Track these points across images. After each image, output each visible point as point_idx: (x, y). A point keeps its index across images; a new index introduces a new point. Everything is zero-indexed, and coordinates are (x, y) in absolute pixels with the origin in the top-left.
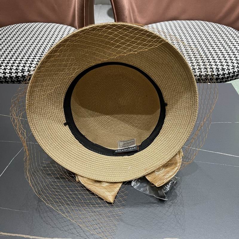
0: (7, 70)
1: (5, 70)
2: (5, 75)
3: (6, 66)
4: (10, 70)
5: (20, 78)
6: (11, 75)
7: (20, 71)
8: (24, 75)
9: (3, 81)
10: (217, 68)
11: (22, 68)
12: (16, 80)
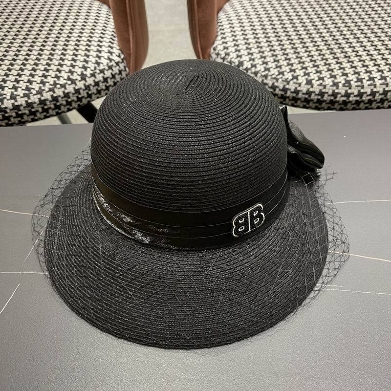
8: (3, 106)
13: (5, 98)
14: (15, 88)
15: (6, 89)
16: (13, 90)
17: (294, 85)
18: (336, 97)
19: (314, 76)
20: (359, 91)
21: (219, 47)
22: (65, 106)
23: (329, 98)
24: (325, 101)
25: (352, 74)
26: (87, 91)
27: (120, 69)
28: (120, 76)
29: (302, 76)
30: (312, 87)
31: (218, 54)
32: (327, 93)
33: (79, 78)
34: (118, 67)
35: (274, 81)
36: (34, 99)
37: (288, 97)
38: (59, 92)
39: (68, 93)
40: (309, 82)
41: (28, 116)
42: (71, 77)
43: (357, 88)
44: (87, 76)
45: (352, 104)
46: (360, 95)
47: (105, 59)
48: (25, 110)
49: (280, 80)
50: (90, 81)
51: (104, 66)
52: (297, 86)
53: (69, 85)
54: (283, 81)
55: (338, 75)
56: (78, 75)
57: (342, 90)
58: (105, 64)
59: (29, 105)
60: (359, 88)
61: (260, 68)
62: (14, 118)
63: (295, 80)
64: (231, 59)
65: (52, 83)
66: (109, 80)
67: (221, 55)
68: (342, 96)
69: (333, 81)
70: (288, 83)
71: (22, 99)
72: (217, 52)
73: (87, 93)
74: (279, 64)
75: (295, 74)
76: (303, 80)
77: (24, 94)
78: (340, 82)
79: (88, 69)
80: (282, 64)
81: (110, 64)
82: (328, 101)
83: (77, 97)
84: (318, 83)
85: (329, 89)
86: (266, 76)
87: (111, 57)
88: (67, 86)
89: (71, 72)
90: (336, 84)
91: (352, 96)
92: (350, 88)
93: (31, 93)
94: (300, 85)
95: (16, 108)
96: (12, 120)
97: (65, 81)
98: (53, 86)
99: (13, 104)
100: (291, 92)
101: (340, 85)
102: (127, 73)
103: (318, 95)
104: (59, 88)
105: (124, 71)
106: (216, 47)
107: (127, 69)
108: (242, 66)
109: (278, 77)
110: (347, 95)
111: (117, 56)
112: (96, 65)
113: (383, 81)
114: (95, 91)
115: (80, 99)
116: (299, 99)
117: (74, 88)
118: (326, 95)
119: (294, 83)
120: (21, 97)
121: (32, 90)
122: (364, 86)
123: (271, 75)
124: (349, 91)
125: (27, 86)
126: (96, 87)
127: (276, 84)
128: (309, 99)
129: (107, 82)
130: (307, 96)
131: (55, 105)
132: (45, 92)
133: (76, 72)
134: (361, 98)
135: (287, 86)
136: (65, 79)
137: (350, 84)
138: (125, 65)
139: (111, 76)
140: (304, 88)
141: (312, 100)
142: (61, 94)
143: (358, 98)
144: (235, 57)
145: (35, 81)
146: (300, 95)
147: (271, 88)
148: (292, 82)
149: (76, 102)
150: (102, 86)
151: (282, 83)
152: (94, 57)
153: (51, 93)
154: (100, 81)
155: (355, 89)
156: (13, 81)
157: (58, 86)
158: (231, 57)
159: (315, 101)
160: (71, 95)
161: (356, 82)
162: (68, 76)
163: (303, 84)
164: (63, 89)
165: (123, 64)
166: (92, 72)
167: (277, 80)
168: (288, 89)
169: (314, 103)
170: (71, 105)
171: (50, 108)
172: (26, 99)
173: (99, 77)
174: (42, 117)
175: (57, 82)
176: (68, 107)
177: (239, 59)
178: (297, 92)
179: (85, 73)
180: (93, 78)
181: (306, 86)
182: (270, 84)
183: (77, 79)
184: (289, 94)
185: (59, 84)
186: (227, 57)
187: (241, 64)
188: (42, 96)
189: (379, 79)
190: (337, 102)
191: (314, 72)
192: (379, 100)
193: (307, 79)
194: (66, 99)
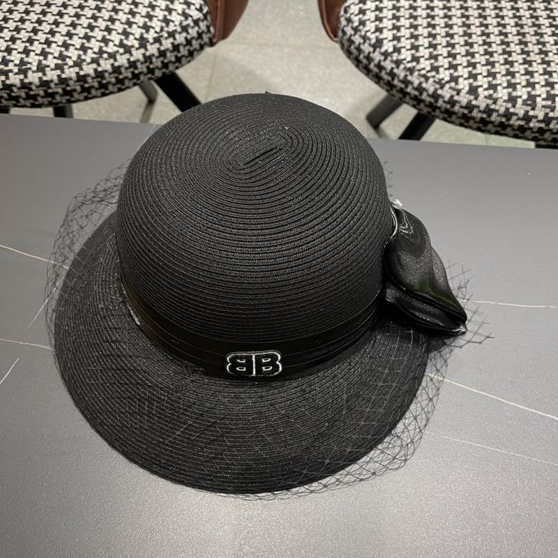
5: (15, 89)
7: (16, 70)
8: (26, 81)
11: (19, 56)
12: (5, 95)
13: (30, 69)
14: (44, 54)
15: (32, 54)
16: (41, 58)
17: (450, 90)
18: (509, 120)
19: (482, 81)
20: (547, 114)
21: (352, 7)
22: (114, 85)
23: (499, 119)
24: (492, 122)
25: (542, 86)
26: (147, 64)
27: (200, 31)
28: (200, 41)
29: (465, 79)
30: (476, 98)
31: (349, 20)
32: (498, 111)
33: (136, 44)
34: (196, 28)
35: (423, 79)
36: (70, 73)
37: (439, 108)
38: (106, 65)
39: (119, 67)
40: (473, 91)
41: (61, 96)
42: (125, 42)
43: (543, 109)
44: (148, 42)
45: (532, 132)
46: (547, 120)
47: (178, 14)
48: (57, 88)
49: (431, 80)
50: (153, 49)
51: (175, 26)
52: (454, 93)
53: (121, 54)
54: (435, 81)
55: (520, 84)
56: (136, 39)
57: (520, 110)
58: (177, 23)
59: (63, 81)
60: (548, 110)
61: (406, 55)
62: (43, 97)
63: (453, 84)
64: (367, 32)
65: (96, 50)
66: (181, 49)
67: (353, 22)
68: (519, 119)
69: (509, 94)
70: (442, 88)
71: (52, 72)
72: (348, 15)
73: (148, 67)
74: (435, 53)
75: (456, 74)
76: (464, 86)
77: (56, 65)
78: (521, 97)
79: (152, 30)
80: (440, 53)
81: (185, 23)
82: (497, 123)
83: (133, 73)
84: (486, 93)
85: (501, 106)
86: (411, 70)
87: (187, 11)
88: (118, 57)
89: (126, 34)
90: (512, 100)
91: (533, 120)
92: (533, 109)
93: (66, 64)
94: (459, 92)
95: (45, 84)
96: (40, 100)
97: (115, 49)
98: (98, 56)
99: (40, 78)
100: (444, 102)
101: (520, 101)
102: (211, 36)
103: (484, 112)
104: (106, 59)
105: (206, 33)
106: (349, 7)
107: (212, 29)
108: (380, 48)
109: (429, 74)
110: (527, 118)
111: (196, 9)
112: (164, 25)
114: (159, 64)
115: (136, 76)
116: (455, 113)
117: (128, 60)
118: (495, 115)
119: (451, 88)
120: (52, 70)
121: (68, 60)
122: (555, 107)
123: (420, 70)
124: (531, 113)
125: (61, 52)
126: (162, 59)
127: (424, 85)
128: (469, 115)
129: (179, 51)
130: (466, 112)
131: (100, 83)
132: (85, 63)
133: (133, 34)
134: (548, 125)
135: (440, 92)
136: (115, 45)
137: (534, 102)
138: (208, 24)
139: (185, 43)
140: (464, 99)
141: (473, 118)
142: (109, 68)
143: (543, 125)
144: (373, 30)
145: (73, 45)
146: (457, 108)
147: (416, 89)
148: (448, 86)
149: (130, 80)
150: (171, 57)
151: (433, 85)
152: (161, 10)
153: (94, 66)
154: (168, 49)
155: (541, 111)
156: (43, 41)
157: (105, 56)
158: (366, 29)
159: (478, 120)
160: (123, 70)
161: (544, 99)
162: (121, 40)
163: (464, 92)
164: (112, 61)
165: (205, 22)
166: (156, 35)
167: (427, 79)
168: (440, 96)
169: (476, 122)
170: (123, 84)
171: (92, 87)
172: (58, 72)
173: (167, 44)
174: (82, 98)
175: (105, 49)
176: (119, 86)
177: (378, 34)
178: (452, 102)
179: (145, 36)
180: (157, 45)
181: (467, 96)
182: (416, 83)
183: (133, 46)
184: (440, 103)
185: (106, 52)
186: (361, 27)
187: (379, 43)
188: (81, 69)
190: (511, 126)
191: (485, 74)
193: (470, 85)
194: (116, 75)
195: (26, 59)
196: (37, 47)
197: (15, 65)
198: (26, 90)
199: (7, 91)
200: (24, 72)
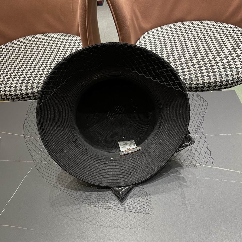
0: (17, 87)
1: (16, 88)
2: (16, 92)
3: (17, 83)
4: (20, 88)
5: (29, 94)
6: (22, 92)
7: (30, 88)
8: (33, 91)
9: (15, 98)
10: (220, 75)
11: (31, 84)
12: (26, 96)
13: (34, 87)
15: (35, 83)
16: (38, 84)
20: (196, 82)
25: (194, 74)
45: (194, 89)
46: (197, 84)
55: (186, 74)
57: (188, 82)
60: (197, 81)
68: (188, 85)
69: (184, 78)
78: (187, 78)
91: (193, 84)
99: (37, 90)
101: (187, 79)
110: (191, 84)
113: (209, 77)
122: (199, 80)
124: (192, 82)
134: (198, 85)
137: (192, 79)
143: (196, 86)
155: (194, 81)
156: (38, 79)
161: (195, 78)
189: (206, 77)
192: (207, 87)
195: (33, 85)
196: (36, 81)
197: (30, 87)
198: (33, 94)
199: (27, 95)
200: (33, 89)
